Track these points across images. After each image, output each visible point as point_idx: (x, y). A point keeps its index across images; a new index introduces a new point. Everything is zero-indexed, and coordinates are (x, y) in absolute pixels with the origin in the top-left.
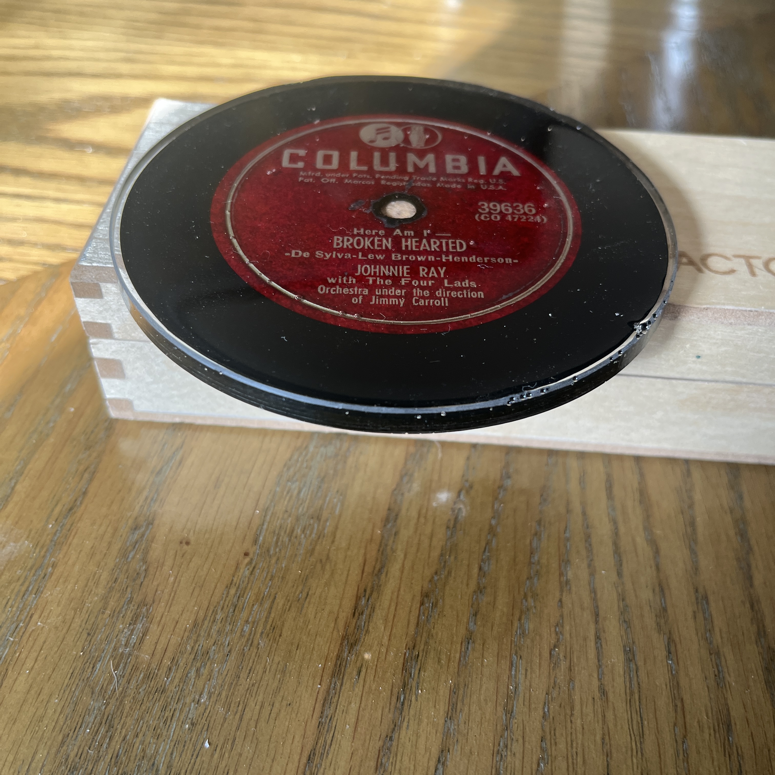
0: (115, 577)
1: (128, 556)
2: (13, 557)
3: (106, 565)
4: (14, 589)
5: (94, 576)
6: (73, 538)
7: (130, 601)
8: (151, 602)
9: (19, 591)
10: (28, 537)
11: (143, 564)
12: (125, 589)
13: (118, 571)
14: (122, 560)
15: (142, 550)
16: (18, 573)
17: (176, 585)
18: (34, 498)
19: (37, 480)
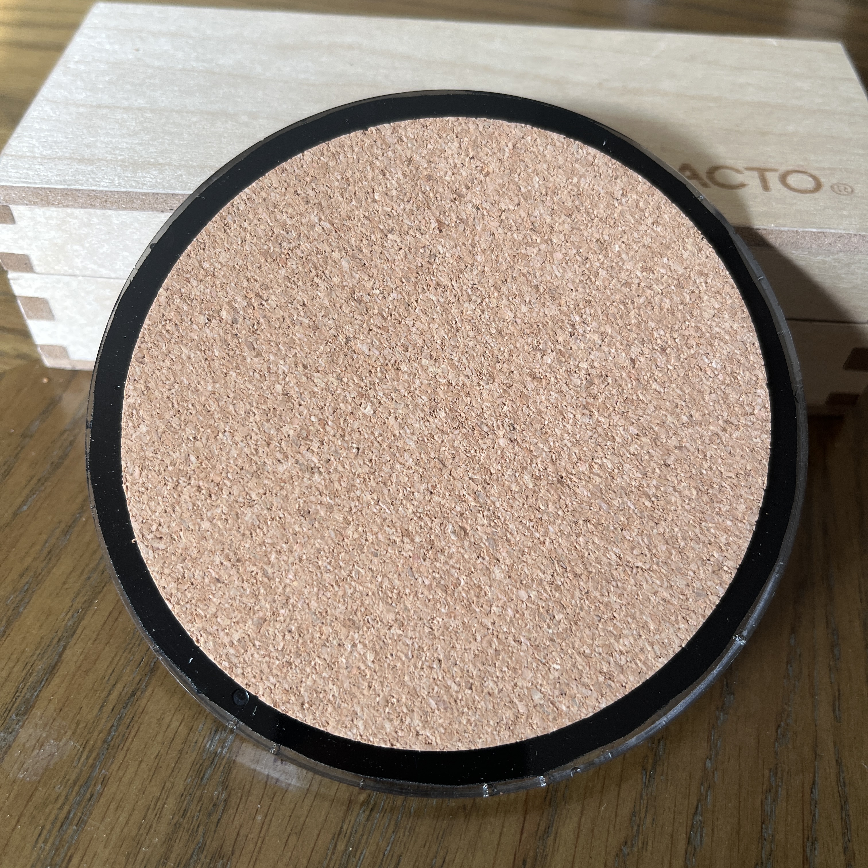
0: (183, 808)
1: (204, 775)
2: (52, 763)
3: (172, 787)
4: (49, 814)
5: (156, 805)
6: (133, 741)
7: (201, 848)
8: (230, 853)
9: (56, 818)
10: (74, 733)
11: (223, 790)
12: (195, 829)
13: (188, 797)
14: (195, 781)
15: (222, 768)
16: (57, 788)
17: (265, 828)
18: (87, 672)
19: (93, 644)
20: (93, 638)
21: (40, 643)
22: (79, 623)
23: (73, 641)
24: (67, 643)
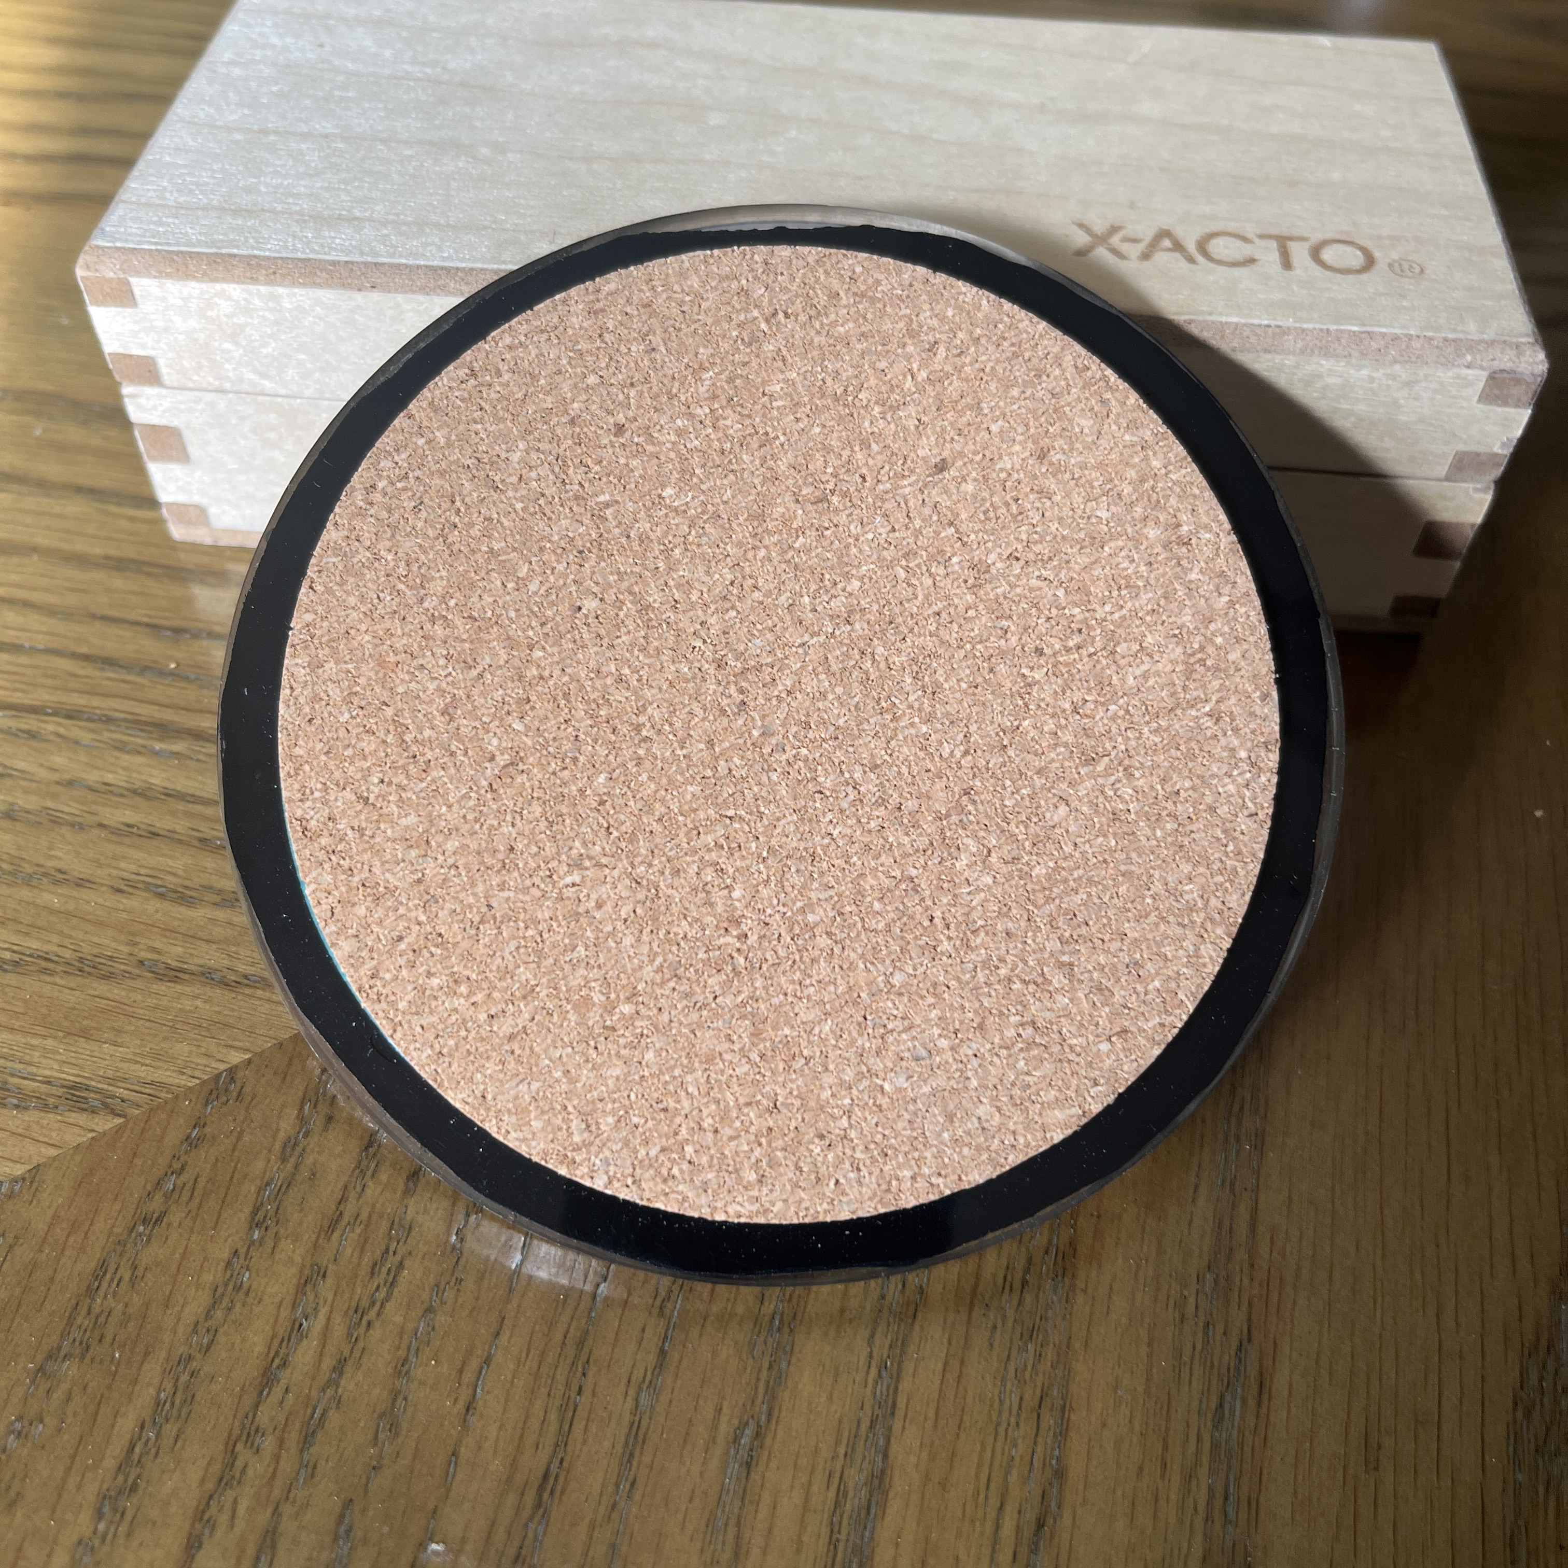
18: (943, 1485)
19: (935, 1427)
20: (931, 1415)
21: (839, 1431)
22: (896, 1388)
23: (897, 1425)
24: (890, 1429)
